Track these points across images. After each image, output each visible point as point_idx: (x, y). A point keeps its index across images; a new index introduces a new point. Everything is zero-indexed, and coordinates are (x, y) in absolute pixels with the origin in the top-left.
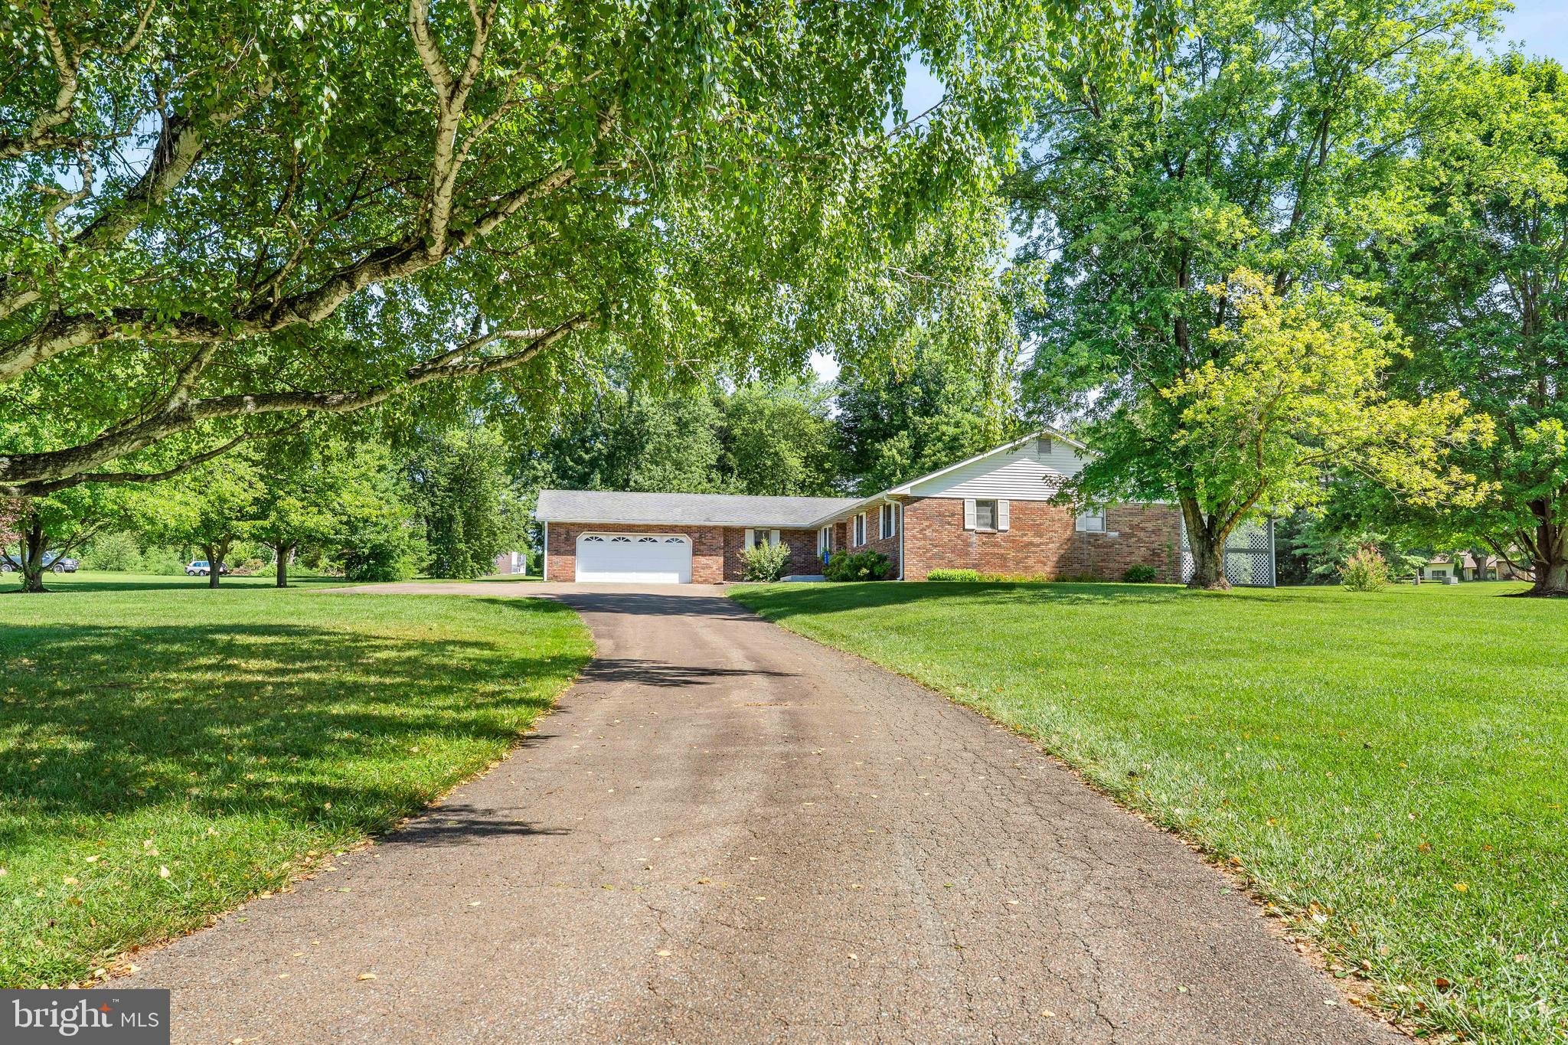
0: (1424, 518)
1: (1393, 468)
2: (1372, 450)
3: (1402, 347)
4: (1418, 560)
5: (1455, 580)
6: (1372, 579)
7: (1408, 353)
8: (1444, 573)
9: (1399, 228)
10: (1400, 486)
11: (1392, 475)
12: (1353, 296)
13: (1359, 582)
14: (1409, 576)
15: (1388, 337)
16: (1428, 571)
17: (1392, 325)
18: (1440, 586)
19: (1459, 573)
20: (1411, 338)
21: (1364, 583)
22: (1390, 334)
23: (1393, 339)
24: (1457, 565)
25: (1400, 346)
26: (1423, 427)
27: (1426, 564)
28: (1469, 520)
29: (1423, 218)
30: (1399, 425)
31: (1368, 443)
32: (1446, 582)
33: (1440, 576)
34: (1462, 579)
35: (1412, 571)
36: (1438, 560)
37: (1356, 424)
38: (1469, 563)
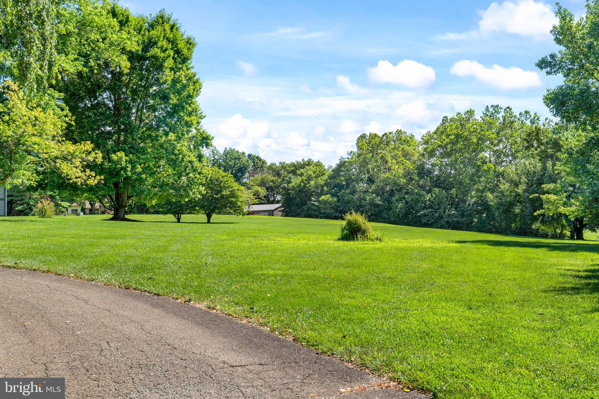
0: (74, 187)
1: (65, 168)
2: (57, 161)
3: (71, 121)
4: (65, 204)
5: (82, 214)
6: (49, 212)
7: (73, 123)
8: (77, 210)
9: (72, 71)
10: (68, 176)
11: (65, 171)
12: (53, 97)
13: (43, 214)
14: (63, 212)
15: (66, 116)
16: (70, 210)
17: (68, 111)
18: (76, 216)
19: (83, 210)
20: (74, 117)
21: (45, 215)
22: (67, 115)
23: (68, 117)
24: (82, 207)
25: (70, 120)
26: (77, 153)
27: (69, 206)
28: (91, 189)
29: (80, 68)
30: (69, 152)
31: (57, 158)
32: (78, 215)
33: (75, 212)
34: (85, 214)
35: (63, 210)
36: (75, 204)
37: (53, 150)
38: (88, 206)
